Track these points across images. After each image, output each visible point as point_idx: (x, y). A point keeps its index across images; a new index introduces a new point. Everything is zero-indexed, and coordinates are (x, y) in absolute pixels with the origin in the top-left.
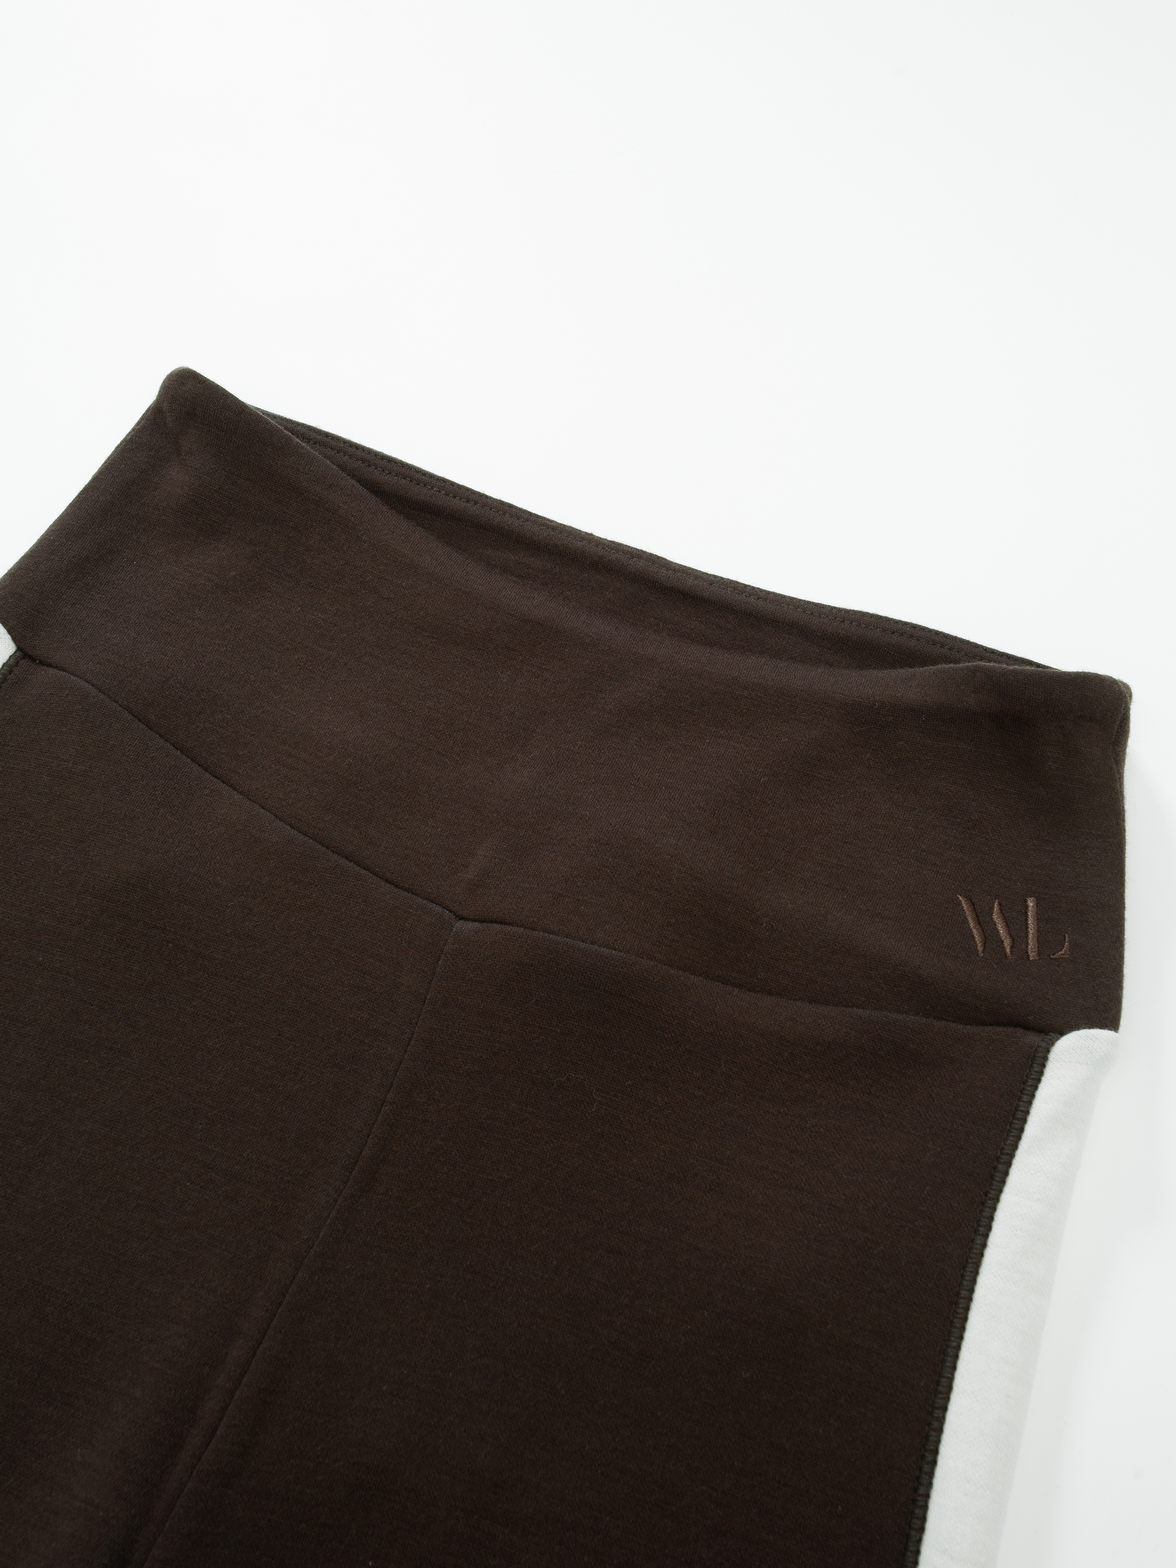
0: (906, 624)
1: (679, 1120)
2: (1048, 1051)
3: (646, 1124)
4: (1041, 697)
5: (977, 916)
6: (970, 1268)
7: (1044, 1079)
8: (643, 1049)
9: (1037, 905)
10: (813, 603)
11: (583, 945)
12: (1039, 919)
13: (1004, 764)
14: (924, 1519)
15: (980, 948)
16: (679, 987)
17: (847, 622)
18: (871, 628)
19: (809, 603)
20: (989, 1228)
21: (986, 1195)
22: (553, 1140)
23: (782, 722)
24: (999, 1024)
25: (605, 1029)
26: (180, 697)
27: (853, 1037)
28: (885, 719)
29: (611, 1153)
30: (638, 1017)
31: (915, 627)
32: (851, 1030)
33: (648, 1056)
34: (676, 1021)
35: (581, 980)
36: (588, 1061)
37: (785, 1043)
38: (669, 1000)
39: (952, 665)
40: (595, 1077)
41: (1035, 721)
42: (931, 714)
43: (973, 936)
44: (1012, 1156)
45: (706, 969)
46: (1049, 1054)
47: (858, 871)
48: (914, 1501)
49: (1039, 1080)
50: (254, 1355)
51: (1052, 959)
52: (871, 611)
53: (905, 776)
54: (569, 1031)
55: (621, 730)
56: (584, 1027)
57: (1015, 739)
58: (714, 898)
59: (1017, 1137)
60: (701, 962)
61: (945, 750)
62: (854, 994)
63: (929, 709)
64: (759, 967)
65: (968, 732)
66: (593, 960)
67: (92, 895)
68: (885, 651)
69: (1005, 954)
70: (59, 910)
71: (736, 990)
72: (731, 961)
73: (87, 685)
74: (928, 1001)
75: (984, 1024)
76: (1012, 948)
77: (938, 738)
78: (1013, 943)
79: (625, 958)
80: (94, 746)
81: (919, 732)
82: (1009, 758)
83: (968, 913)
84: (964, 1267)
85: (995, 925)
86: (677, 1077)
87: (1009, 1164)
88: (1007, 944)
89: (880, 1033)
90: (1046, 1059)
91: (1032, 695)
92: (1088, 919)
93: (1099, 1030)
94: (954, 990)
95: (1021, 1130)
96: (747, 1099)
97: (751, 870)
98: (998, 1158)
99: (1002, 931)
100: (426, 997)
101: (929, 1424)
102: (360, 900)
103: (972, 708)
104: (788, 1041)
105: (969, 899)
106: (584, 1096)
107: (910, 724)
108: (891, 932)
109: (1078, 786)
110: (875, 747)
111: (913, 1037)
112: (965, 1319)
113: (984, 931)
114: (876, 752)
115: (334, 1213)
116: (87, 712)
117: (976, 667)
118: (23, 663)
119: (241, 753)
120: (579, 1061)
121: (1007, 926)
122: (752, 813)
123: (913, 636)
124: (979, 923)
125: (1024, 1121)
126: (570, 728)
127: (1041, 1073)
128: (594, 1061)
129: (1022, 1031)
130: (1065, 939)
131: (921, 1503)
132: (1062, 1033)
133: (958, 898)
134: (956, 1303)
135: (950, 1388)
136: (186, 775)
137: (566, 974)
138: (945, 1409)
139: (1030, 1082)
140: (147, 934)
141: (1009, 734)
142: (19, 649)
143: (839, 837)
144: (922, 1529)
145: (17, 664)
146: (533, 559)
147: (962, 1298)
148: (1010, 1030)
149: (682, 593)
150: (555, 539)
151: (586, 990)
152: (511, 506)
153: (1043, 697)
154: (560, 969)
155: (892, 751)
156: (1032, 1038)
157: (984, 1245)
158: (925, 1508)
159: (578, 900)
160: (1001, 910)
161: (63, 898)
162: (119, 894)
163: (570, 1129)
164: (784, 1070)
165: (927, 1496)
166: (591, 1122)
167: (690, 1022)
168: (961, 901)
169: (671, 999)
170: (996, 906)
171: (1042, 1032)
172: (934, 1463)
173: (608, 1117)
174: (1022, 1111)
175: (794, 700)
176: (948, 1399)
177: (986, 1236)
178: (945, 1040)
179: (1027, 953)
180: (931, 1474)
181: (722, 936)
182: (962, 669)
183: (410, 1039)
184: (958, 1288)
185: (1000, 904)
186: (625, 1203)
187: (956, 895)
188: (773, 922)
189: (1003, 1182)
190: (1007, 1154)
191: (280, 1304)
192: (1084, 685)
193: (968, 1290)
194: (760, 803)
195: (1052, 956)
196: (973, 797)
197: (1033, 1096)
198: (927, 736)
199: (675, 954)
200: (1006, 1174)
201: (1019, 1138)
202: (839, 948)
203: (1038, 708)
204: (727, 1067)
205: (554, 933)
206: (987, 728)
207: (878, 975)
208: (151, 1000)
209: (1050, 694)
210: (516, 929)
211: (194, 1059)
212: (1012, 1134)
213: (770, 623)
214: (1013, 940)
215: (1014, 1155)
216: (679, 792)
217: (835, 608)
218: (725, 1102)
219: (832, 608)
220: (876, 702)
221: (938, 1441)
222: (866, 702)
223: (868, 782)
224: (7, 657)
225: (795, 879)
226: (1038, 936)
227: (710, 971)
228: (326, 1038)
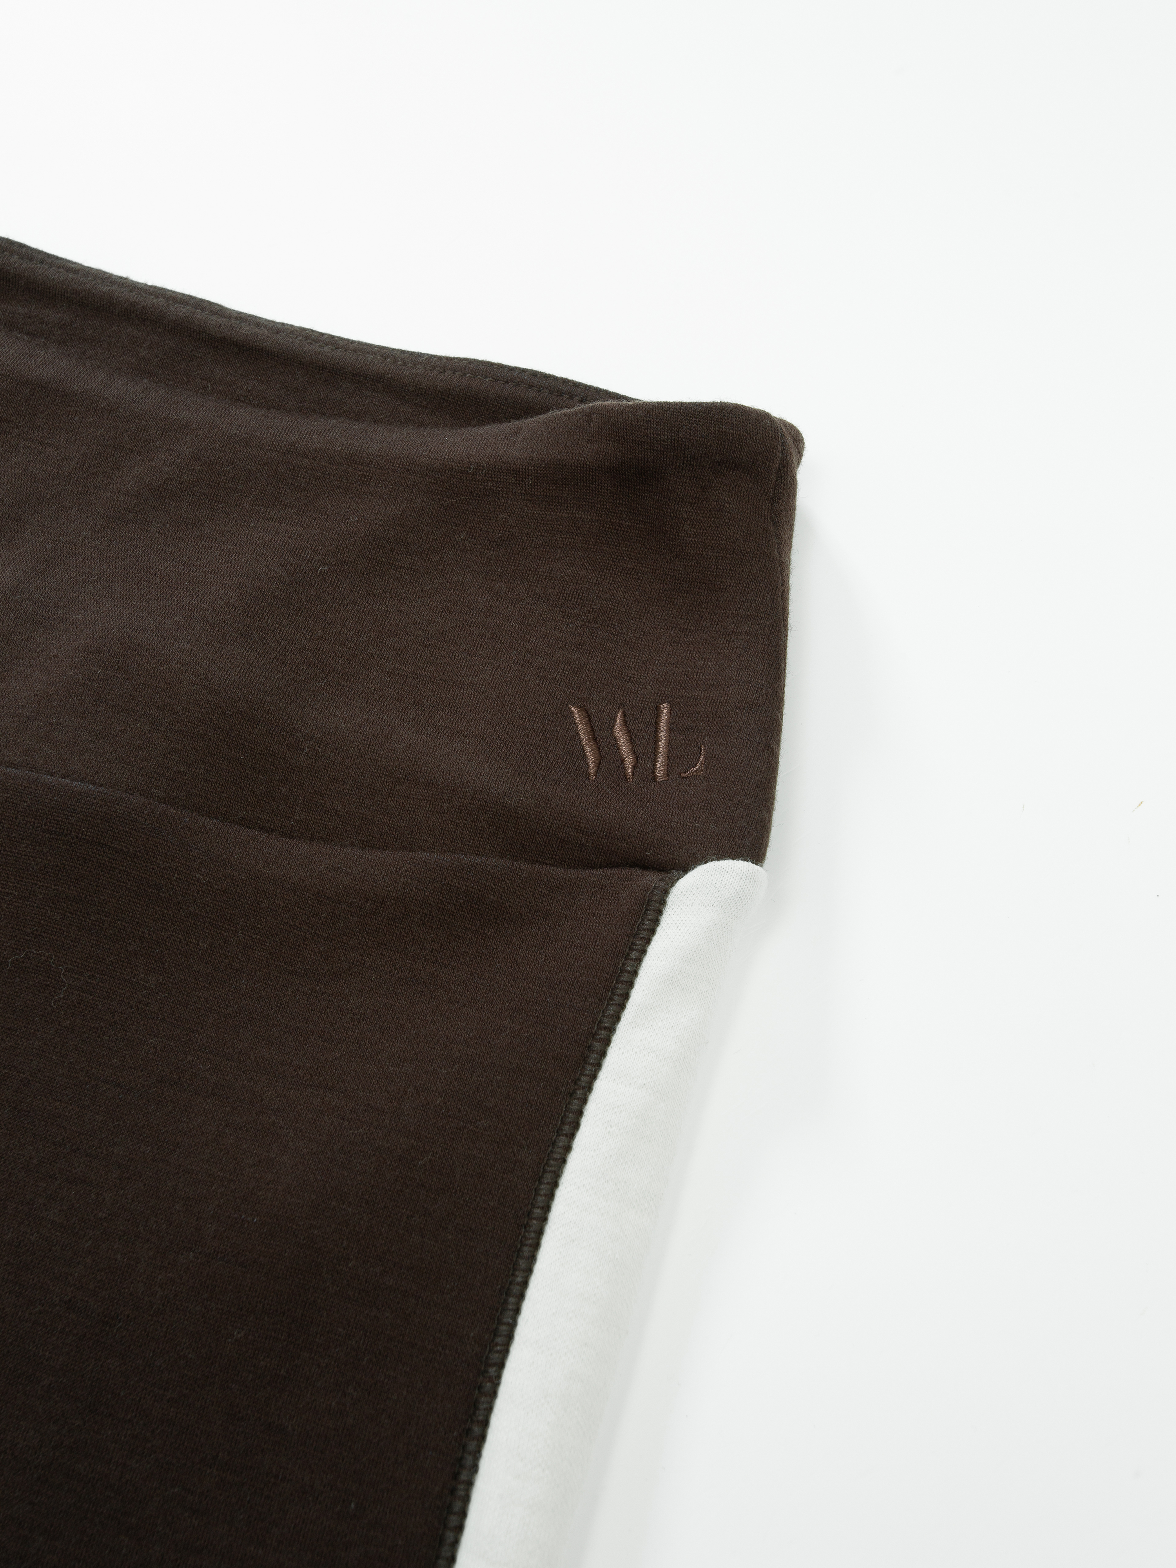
0: (524, 371)
1: (178, 1006)
2: (666, 892)
3: (133, 1013)
4: (666, 437)
5: (593, 730)
6: (548, 1178)
7: (660, 930)
8: (131, 914)
9: (670, 713)
10: (408, 352)
11: (48, 779)
12: (670, 730)
13: (633, 535)
14: (463, 1514)
15: (592, 770)
16: (182, 831)
17: (448, 372)
18: (479, 378)
19: (403, 352)
20: (576, 1126)
21: (575, 1083)
22: (4, 1038)
23: (352, 498)
24: (611, 865)
25: (79, 889)
27: (414, 889)
28: (482, 486)
29: (83, 1052)
30: (125, 871)
31: (535, 374)
32: (412, 879)
33: (138, 923)
34: (176, 875)
35: (45, 826)
36: (56, 933)
37: (325, 900)
38: (166, 848)
39: (564, 411)
40: (65, 953)
41: (663, 471)
42: (539, 475)
43: (585, 755)
44: (611, 1030)
45: (225, 809)
46: (667, 897)
47: (441, 680)
48: (453, 1491)
49: (653, 932)
51: (683, 778)
52: (480, 358)
53: (511, 559)
54: (30, 894)
55: (140, 515)
56: (51, 888)
57: (644, 499)
58: (237, 716)
59: (619, 1005)
60: (217, 800)
61: (559, 522)
62: (421, 834)
63: (536, 468)
64: (297, 806)
65: (586, 496)
66: (61, 797)
68: (496, 406)
69: (625, 776)
71: (264, 835)
72: (260, 798)
74: (518, 839)
75: (592, 866)
76: (634, 767)
77: (550, 507)
78: (637, 762)
79: (105, 794)
81: (527, 500)
82: (639, 527)
83: (580, 727)
84: (540, 1180)
85: (616, 741)
86: (178, 950)
87: (607, 1042)
88: (629, 761)
89: (450, 882)
90: (663, 903)
91: (655, 435)
92: (730, 723)
93: (731, 861)
94: (552, 824)
95: (626, 996)
96: (271, 976)
97: (293, 682)
98: (594, 1035)
99: (624, 748)
101: (480, 1387)
103: (588, 463)
104: (328, 898)
105: (582, 708)
106: (50, 979)
107: (514, 491)
108: (473, 753)
109: (722, 555)
110: (472, 524)
111: (494, 885)
112: (537, 1246)
113: (599, 749)
114: (473, 530)
117: (591, 408)
120: (44, 932)
121: (631, 740)
122: (302, 611)
123: (533, 386)
124: (594, 739)
125: (631, 984)
127: (656, 922)
128: (64, 932)
129: (639, 871)
130: (701, 751)
131: (462, 1493)
132: (685, 869)
133: (570, 708)
134: (526, 1226)
135: (510, 1337)
137: (26, 818)
138: (501, 1365)
139: (644, 934)
141: (637, 494)
143: (420, 639)
144: (460, 1529)
147: (535, 1219)
148: (624, 872)
149: (237, 345)
150: (75, 283)
151: (53, 838)
152: (22, 246)
153: (669, 437)
155: (493, 527)
156: (651, 878)
157: (568, 1149)
158: (466, 1499)
159: (52, 724)
160: (625, 722)
163: (28, 1023)
164: (321, 936)
165: (470, 1484)
166: (58, 1012)
167: (195, 876)
168: (572, 713)
169: (169, 847)
170: (619, 715)
171: (664, 871)
172: (482, 1438)
173: (82, 1006)
174: (629, 972)
175: (368, 469)
176: (506, 1352)
177: (572, 1136)
178: (538, 888)
179: (654, 772)
180: (477, 1454)
181: (247, 766)
182: (576, 413)
184: (530, 1206)
185: (624, 715)
186: (97, 1117)
187: (567, 706)
188: (319, 747)
189: (598, 1066)
190: (605, 1028)
192: (721, 418)
193: (542, 1208)
194: (315, 598)
195: (683, 775)
196: (595, 580)
197: (644, 952)
198: (536, 505)
199: (180, 790)
200: (603, 1054)
201: (622, 1007)
202: (404, 776)
203: (665, 453)
204: (245, 934)
205: (16, 766)
206: (609, 488)
207: (452, 807)
209: (678, 432)
212: (614, 1002)
213: (348, 378)
214: (637, 758)
215: (615, 1030)
216: (206, 587)
217: (435, 356)
218: (242, 981)
219: (431, 357)
220: (471, 465)
221: (490, 1409)
222: (459, 465)
223: (463, 569)
225: (354, 693)
226: (669, 751)
227: (231, 812)
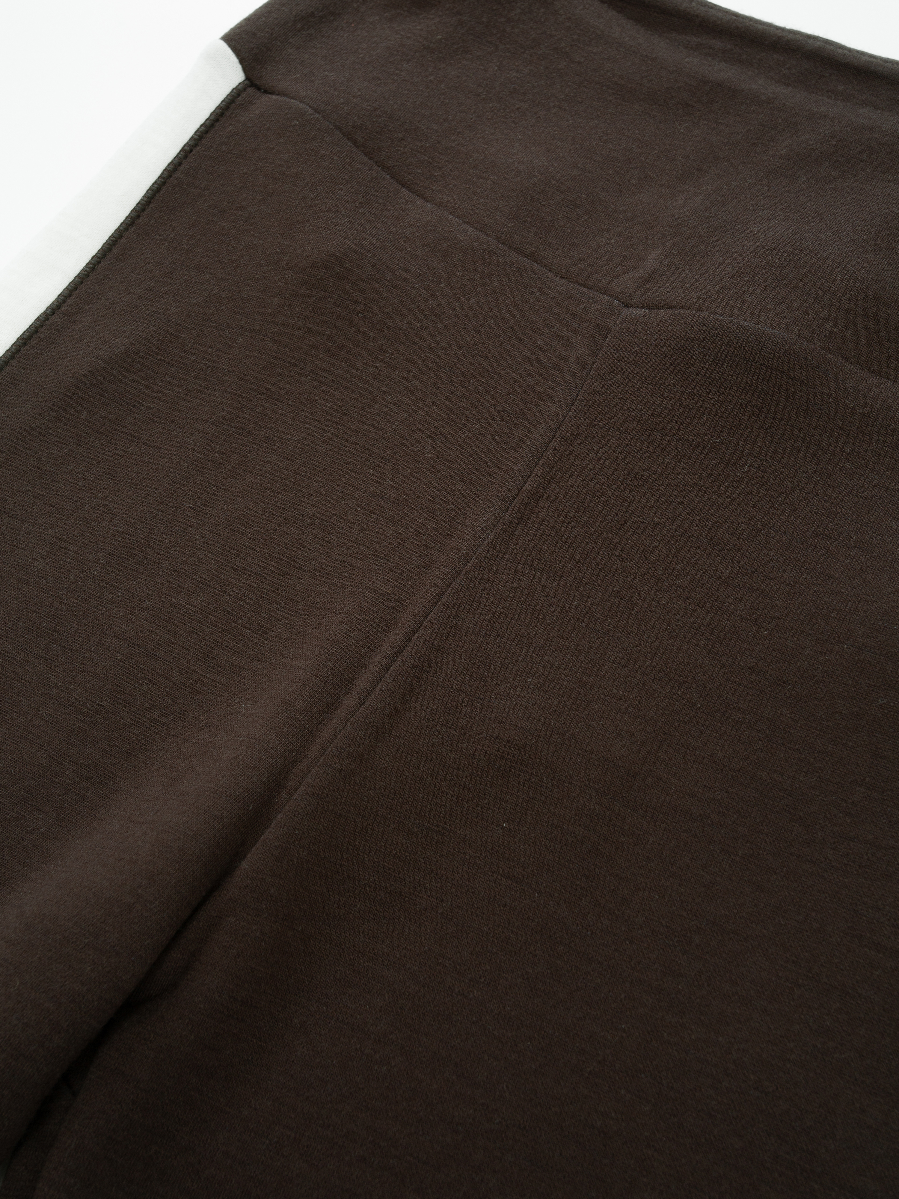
26: (385, 125)
50: (410, 640)
67: (294, 271)
70: (262, 284)
73: (304, 106)
80: (307, 154)
100: (592, 367)
102: (536, 290)
115: (492, 535)
116: (303, 127)
118: (251, 90)
119: (436, 174)
126: (741, 170)
136: (385, 187)
140: (340, 304)
142: (248, 78)
145: (245, 89)
146: (714, 40)
154: (723, 344)
161: (267, 274)
162: (318, 269)
183: (575, 400)
191: (436, 603)
208: (338, 360)
210: (682, 311)
211: (372, 410)
224: (237, 84)
228: (496, 397)
